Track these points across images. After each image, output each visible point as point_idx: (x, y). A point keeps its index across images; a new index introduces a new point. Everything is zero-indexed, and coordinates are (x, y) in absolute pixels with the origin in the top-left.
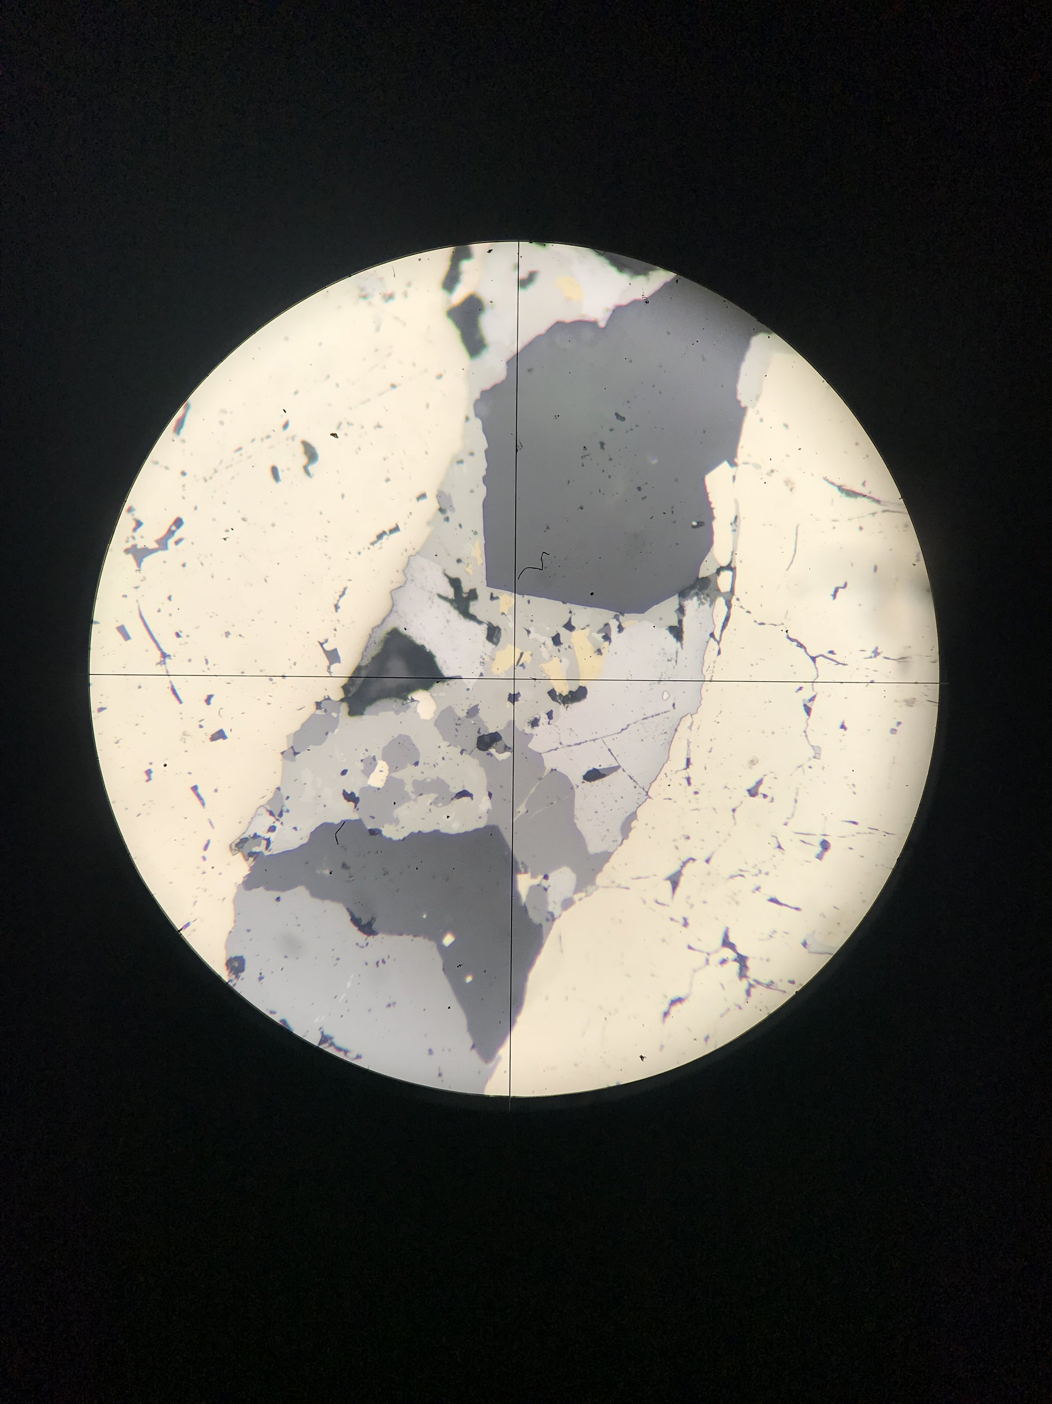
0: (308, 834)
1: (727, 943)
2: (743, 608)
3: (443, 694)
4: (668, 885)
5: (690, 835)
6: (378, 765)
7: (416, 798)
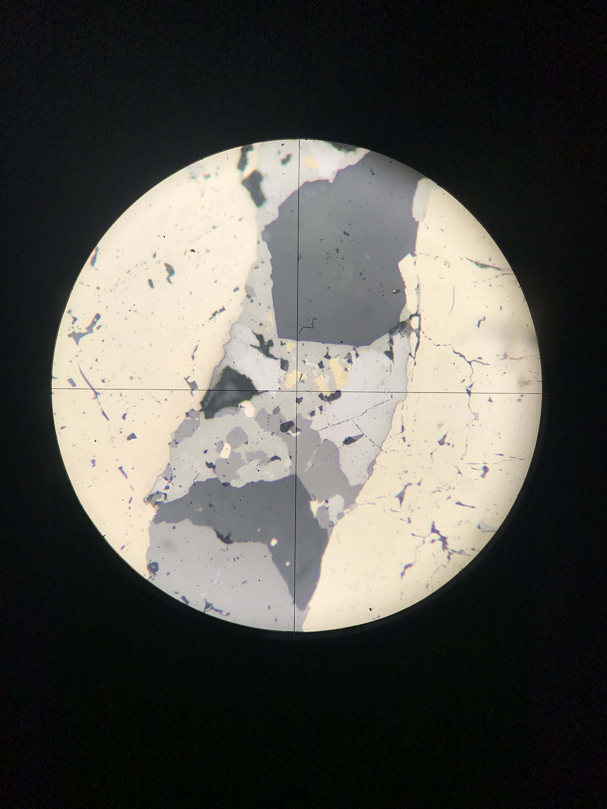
0: (188, 489)
1: (434, 530)
2: (427, 337)
3: (258, 402)
4: (398, 500)
5: (408, 471)
6: (225, 445)
7: (248, 463)
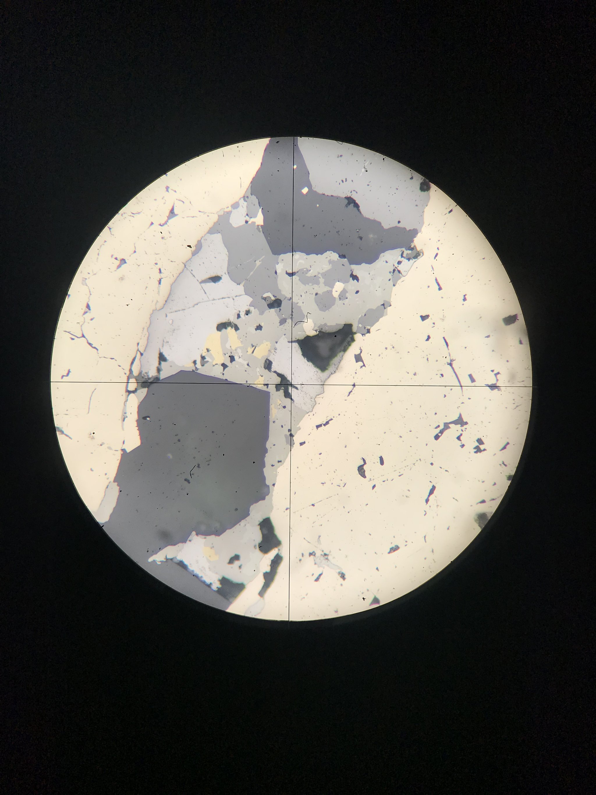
0: (380, 258)
2: (122, 368)
3: (299, 333)
6: (338, 295)
7: (318, 274)
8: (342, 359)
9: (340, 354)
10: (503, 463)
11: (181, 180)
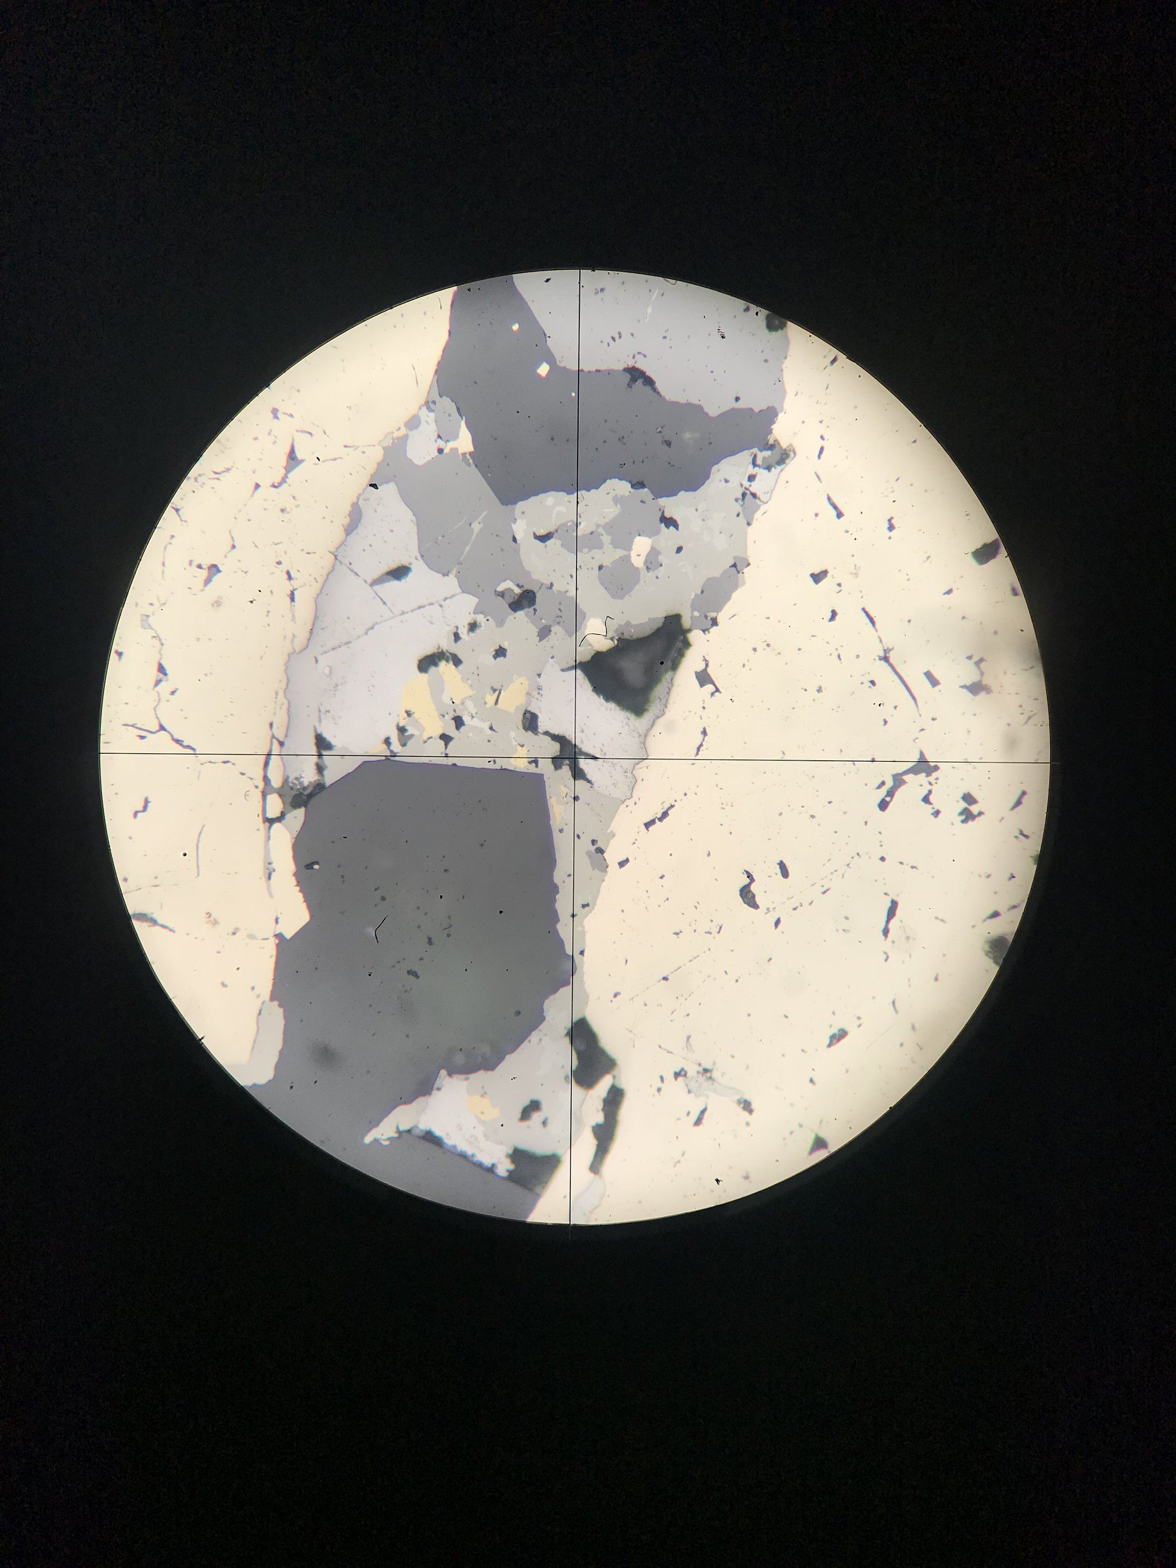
0: (711, 477)
2: (250, 778)
4: (299, 455)
5: (281, 513)
6: (643, 562)
7: (597, 528)
8: (672, 686)
9: (667, 676)
10: (1022, 833)
11: (298, 391)
